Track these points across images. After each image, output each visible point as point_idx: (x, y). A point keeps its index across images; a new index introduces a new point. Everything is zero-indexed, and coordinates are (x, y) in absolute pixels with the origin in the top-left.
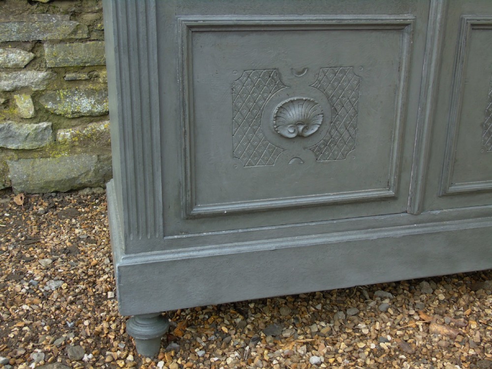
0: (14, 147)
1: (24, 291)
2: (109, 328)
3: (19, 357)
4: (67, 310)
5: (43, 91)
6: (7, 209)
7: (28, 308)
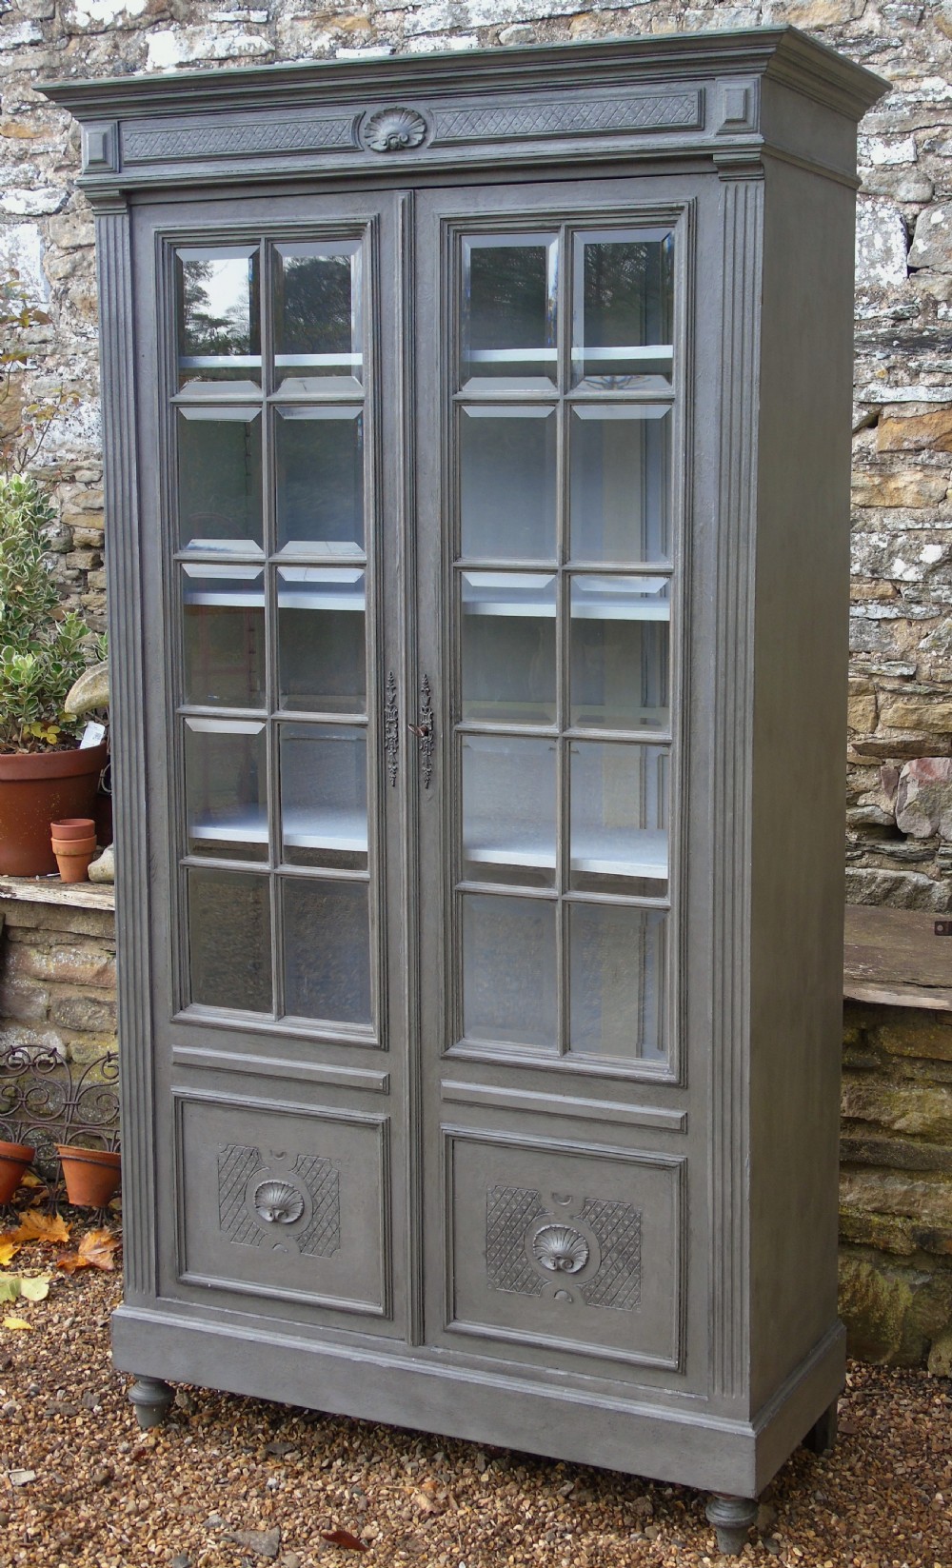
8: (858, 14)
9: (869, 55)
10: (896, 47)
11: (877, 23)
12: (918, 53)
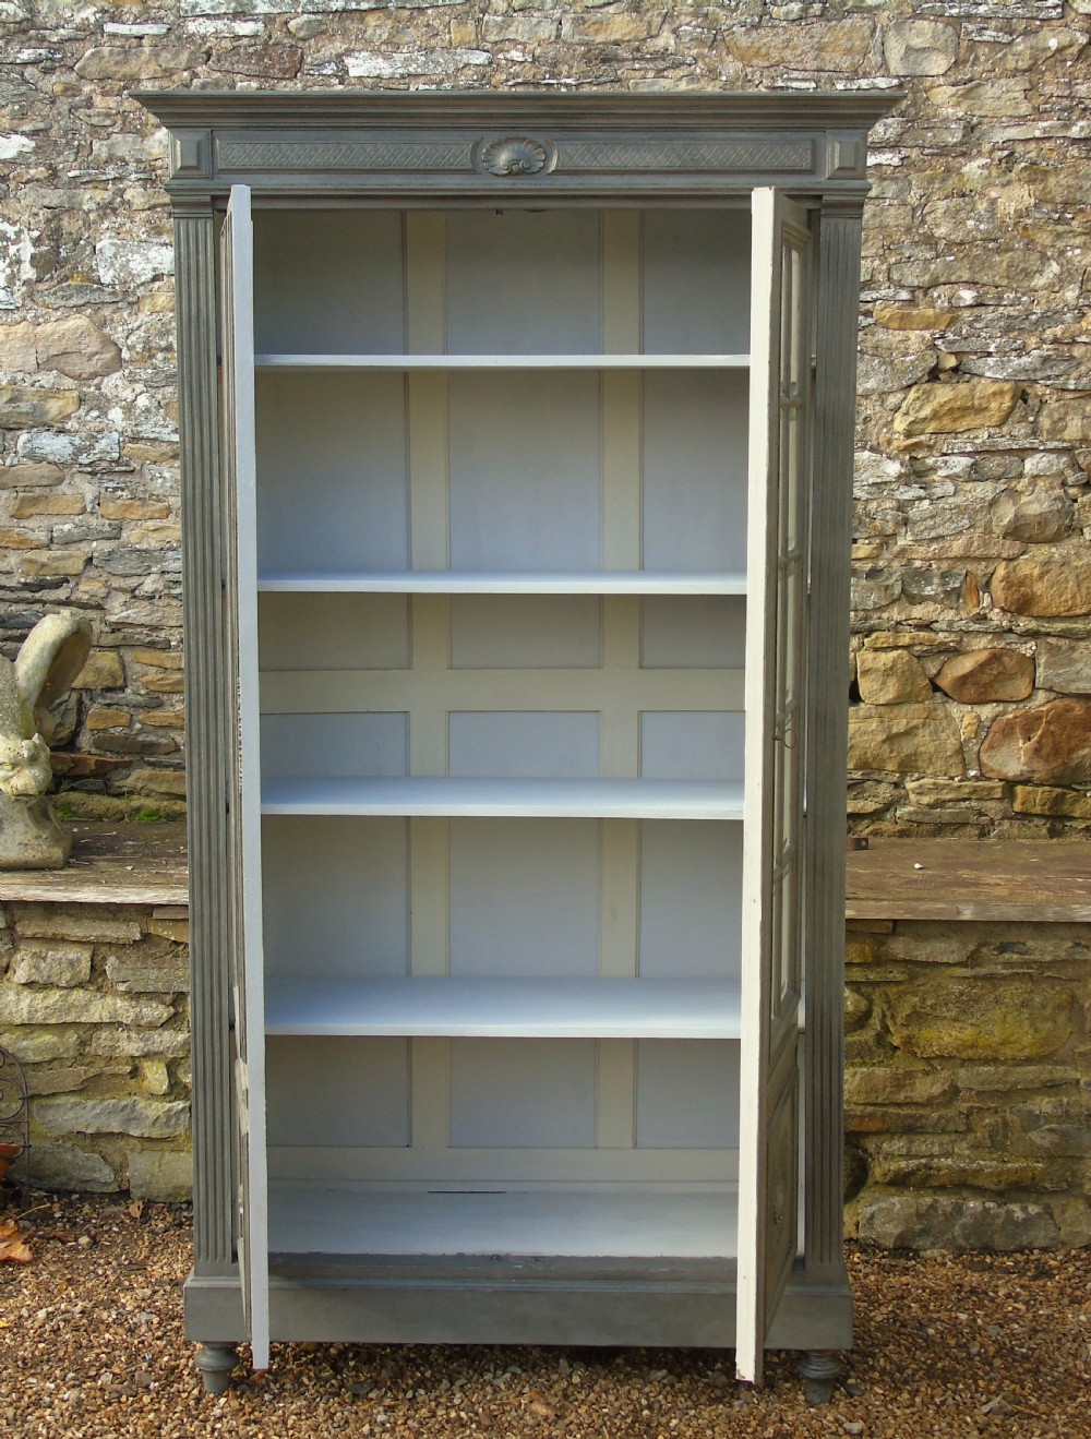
0: (136, 1133)
1: (110, 1320)
2: (187, 1365)
3: (89, 1377)
4: (151, 1345)
5: (182, 1058)
6: (117, 1221)
7: (110, 1337)
8: (654, 32)
9: (664, 70)
10: (690, 65)
11: (672, 42)
12: (710, 72)
